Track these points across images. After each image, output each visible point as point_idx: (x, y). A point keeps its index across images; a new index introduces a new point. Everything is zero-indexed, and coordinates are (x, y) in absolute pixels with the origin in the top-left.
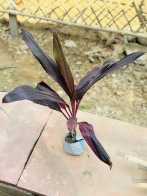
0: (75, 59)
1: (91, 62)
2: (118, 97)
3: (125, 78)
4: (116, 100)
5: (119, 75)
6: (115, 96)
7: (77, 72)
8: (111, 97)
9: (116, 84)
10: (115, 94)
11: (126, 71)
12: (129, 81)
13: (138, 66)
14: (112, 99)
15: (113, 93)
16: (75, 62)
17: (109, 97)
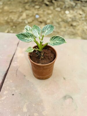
0: (33, 5)
1: (47, 5)
2: (74, 27)
3: (76, 12)
4: (73, 30)
5: (71, 11)
6: (71, 27)
7: (37, 14)
8: (69, 28)
9: (70, 18)
10: (72, 25)
11: (76, 7)
12: (80, 14)
13: (84, 3)
14: (70, 30)
15: (70, 25)
16: (34, 7)
17: (67, 29)
